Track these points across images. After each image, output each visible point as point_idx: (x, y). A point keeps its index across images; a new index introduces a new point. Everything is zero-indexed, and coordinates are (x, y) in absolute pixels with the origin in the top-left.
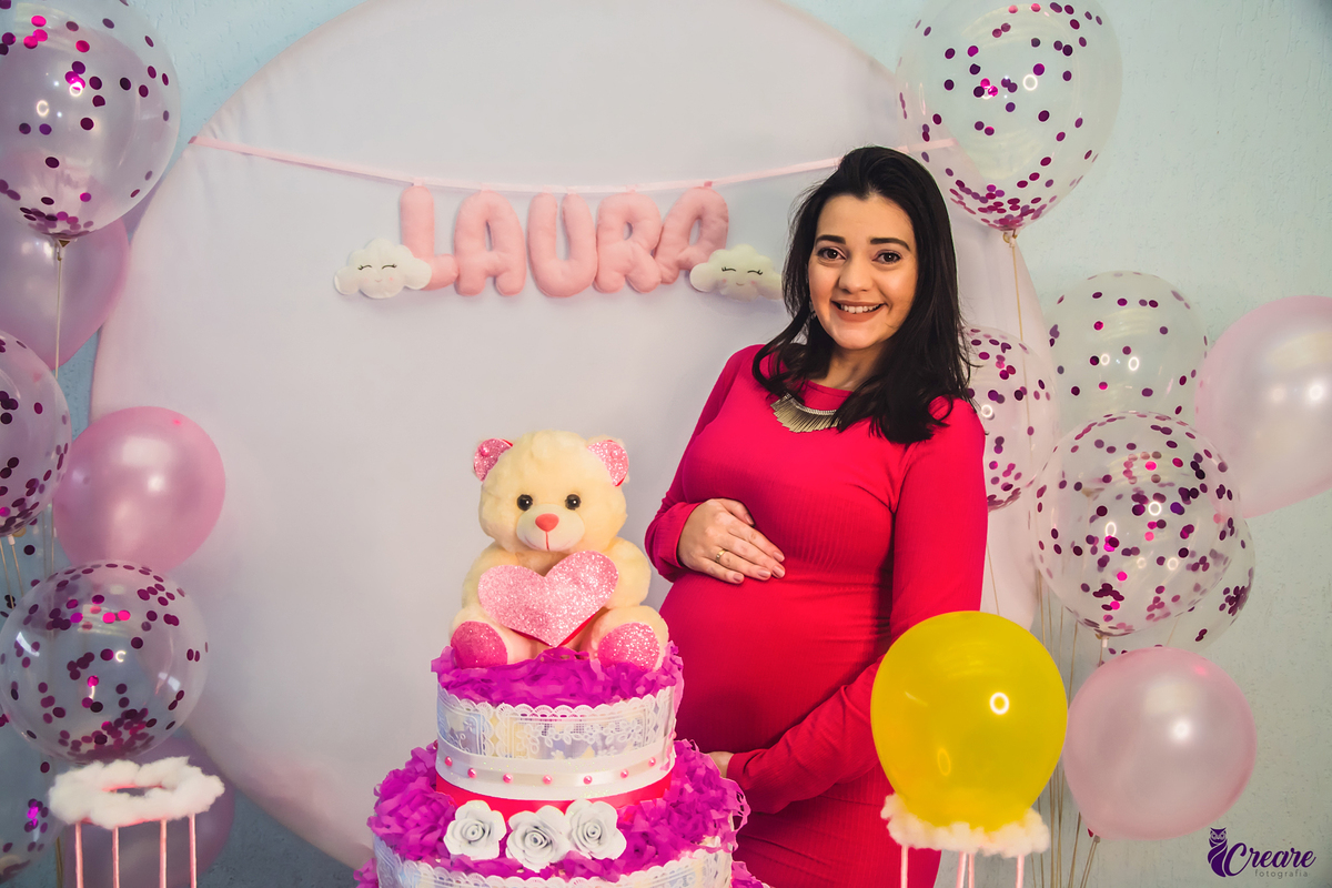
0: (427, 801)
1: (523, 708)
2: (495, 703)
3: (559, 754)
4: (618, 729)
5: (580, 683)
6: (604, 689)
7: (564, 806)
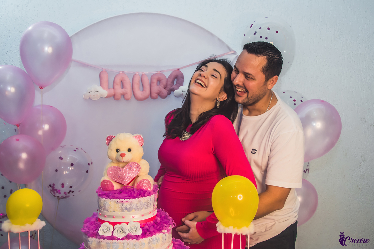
0: (95, 223)
1: (117, 200)
2: (111, 199)
3: (126, 211)
4: (140, 204)
5: (131, 194)
6: (137, 195)
7: (127, 223)
